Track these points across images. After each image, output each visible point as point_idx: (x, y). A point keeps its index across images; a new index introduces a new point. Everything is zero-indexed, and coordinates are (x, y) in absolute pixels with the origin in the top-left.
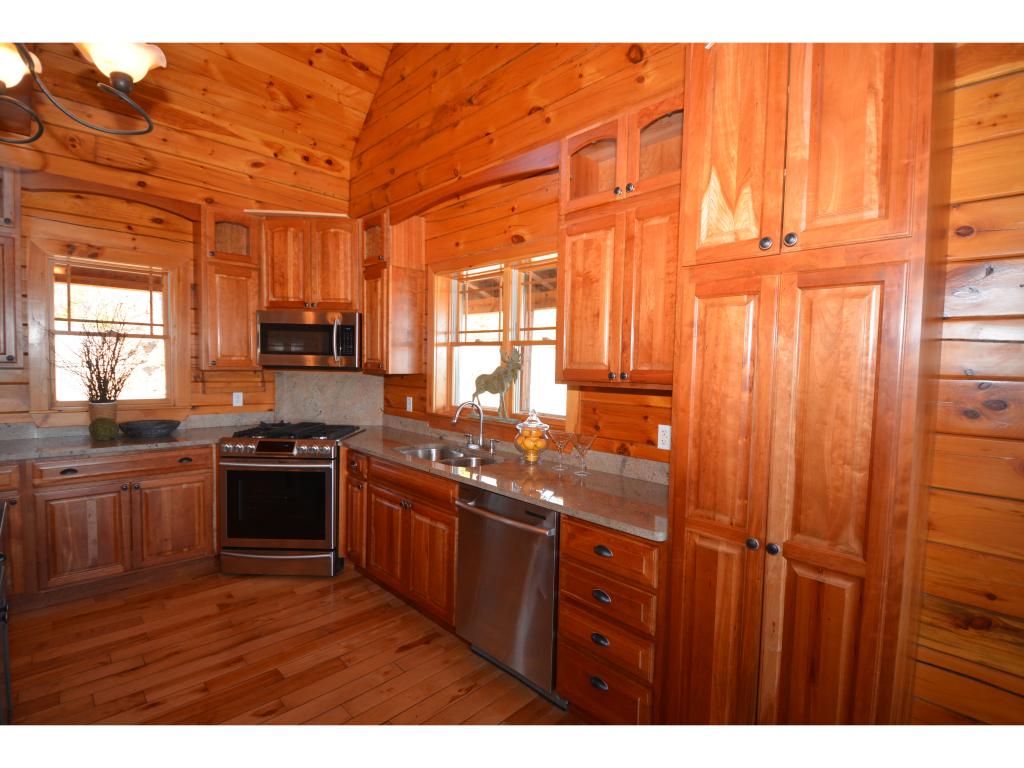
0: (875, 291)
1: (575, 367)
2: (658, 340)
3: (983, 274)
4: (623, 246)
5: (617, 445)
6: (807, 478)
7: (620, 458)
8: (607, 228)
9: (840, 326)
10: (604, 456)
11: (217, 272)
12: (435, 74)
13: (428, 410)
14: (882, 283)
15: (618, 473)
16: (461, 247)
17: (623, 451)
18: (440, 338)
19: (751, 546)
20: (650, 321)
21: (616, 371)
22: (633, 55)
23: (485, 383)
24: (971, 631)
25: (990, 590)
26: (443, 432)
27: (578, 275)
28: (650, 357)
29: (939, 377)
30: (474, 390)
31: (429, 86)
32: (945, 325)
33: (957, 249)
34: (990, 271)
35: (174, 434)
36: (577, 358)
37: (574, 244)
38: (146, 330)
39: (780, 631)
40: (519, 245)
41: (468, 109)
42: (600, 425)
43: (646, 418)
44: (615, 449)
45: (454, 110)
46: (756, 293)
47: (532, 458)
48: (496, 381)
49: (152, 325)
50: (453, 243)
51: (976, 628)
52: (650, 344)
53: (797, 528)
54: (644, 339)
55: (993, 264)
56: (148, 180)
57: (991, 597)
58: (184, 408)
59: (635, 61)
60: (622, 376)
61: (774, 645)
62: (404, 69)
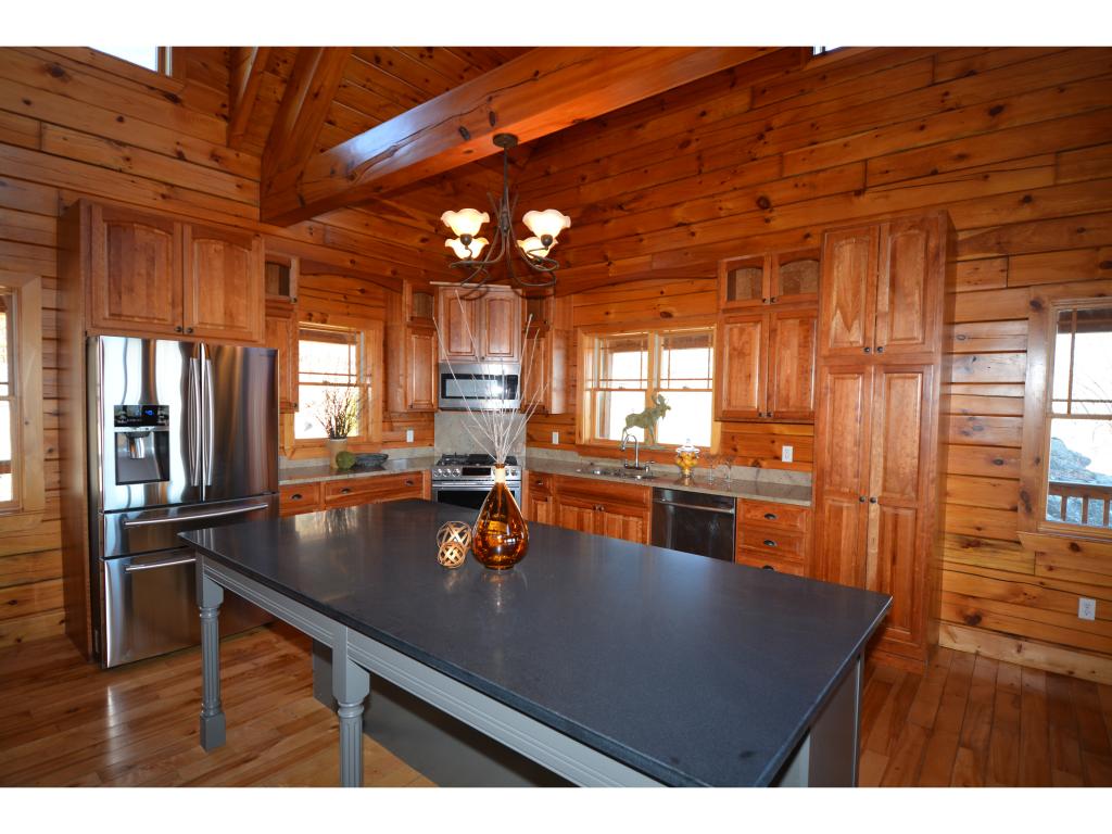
0: (920, 376)
1: (731, 409)
2: (793, 393)
3: (971, 360)
4: (767, 335)
5: (751, 461)
6: (890, 464)
7: (755, 469)
8: (756, 322)
9: (904, 391)
10: (742, 469)
11: (413, 333)
12: (584, 179)
13: (577, 442)
14: (922, 373)
15: (753, 479)
16: (612, 316)
17: (756, 464)
18: (590, 385)
19: (861, 500)
20: (788, 381)
21: (764, 411)
22: (762, 203)
23: (633, 420)
24: (970, 549)
25: (980, 526)
26: (593, 459)
27: (735, 349)
28: (788, 403)
29: (950, 414)
30: (625, 425)
31: (578, 187)
32: (953, 387)
33: (958, 347)
34: (975, 359)
35: (384, 465)
36: (734, 403)
37: (731, 329)
38: (345, 380)
39: (877, 542)
40: (667, 320)
41: (616, 213)
42: (738, 447)
43: (773, 442)
44: (750, 463)
45: (605, 211)
46: (862, 373)
47: (687, 472)
48: (646, 419)
49: (350, 375)
50: (602, 313)
51: (973, 547)
52: (788, 395)
53: (885, 489)
54: (784, 393)
55: (977, 356)
56: (356, 258)
57: (979, 529)
58: (377, 443)
59: (763, 208)
60: (769, 415)
61: (873, 550)
62: (549, 167)
